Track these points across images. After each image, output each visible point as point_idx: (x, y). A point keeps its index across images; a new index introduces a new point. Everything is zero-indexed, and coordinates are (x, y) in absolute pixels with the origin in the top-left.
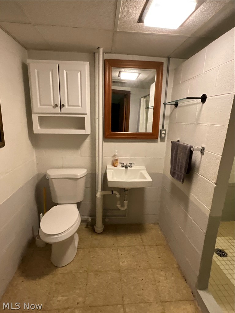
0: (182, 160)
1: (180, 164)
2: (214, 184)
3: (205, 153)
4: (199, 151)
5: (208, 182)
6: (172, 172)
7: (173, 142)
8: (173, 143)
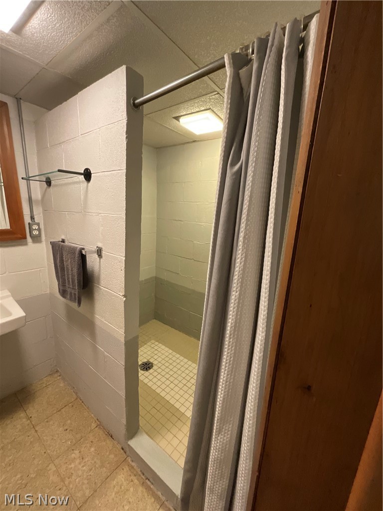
0: (72, 270)
1: (70, 276)
2: (123, 297)
3: (103, 255)
4: (94, 253)
5: (114, 296)
6: (61, 290)
7: (54, 242)
8: (53, 245)
